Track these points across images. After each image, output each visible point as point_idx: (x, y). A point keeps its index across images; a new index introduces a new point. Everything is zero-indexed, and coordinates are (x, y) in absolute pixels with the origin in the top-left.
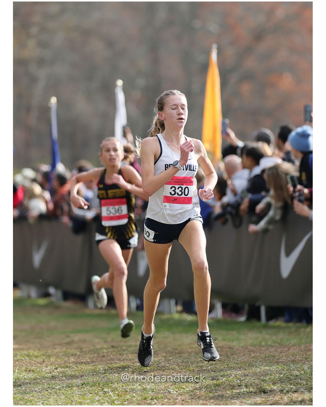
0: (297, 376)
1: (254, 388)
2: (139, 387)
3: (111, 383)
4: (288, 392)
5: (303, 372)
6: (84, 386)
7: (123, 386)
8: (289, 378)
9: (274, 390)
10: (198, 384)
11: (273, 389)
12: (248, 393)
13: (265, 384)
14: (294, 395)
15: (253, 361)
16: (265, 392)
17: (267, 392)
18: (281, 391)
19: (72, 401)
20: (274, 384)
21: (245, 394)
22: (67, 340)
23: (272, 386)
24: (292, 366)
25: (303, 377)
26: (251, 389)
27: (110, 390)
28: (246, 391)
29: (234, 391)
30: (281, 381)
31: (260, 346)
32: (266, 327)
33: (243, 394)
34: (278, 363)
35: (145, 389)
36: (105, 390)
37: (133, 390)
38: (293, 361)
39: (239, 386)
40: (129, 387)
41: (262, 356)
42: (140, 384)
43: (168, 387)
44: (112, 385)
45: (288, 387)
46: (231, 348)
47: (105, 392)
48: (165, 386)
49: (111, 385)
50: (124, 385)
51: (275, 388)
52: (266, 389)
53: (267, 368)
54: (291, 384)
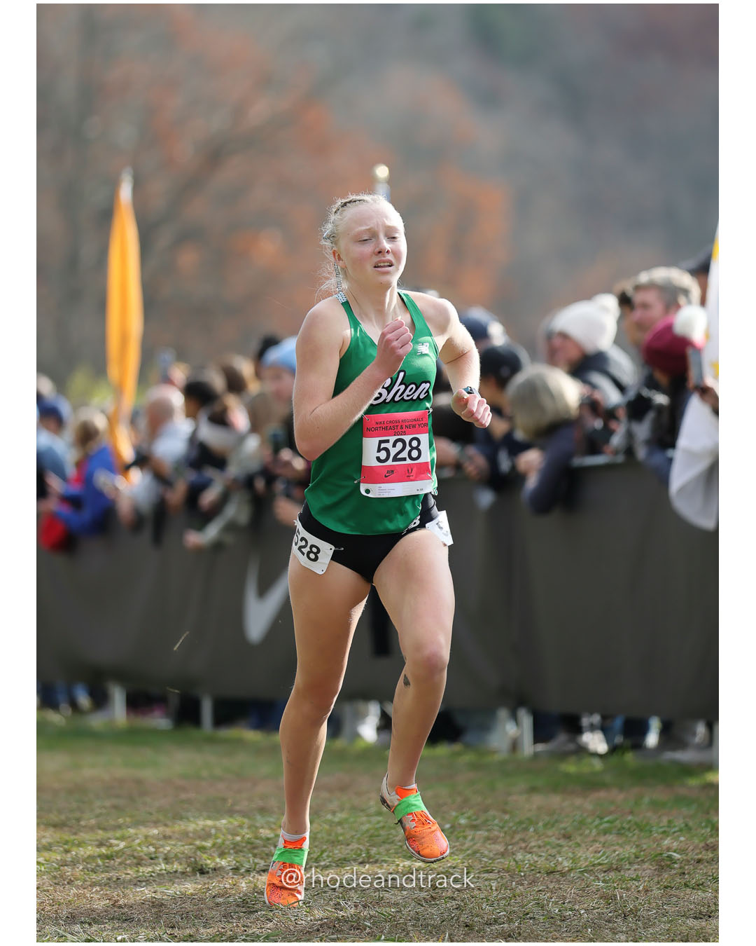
0: (268, 839)
1: (181, 864)
4: (248, 871)
8: (252, 843)
9: (222, 868)
10: (69, 855)
11: (219, 865)
12: (169, 873)
13: (205, 856)
14: (260, 877)
15: (183, 808)
16: (203, 872)
17: (208, 872)
18: (236, 870)
20: (222, 855)
21: (163, 875)
23: (218, 860)
24: (260, 820)
26: (176, 866)
28: (165, 870)
29: (141, 869)
30: (237, 849)
31: (199, 778)
32: (211, 741)
33: (159, 875)
34: (231, 813)
38: (263, 811)
39: (152, 859)
45: (248, 861)
46: (139, 782)
51: (224, 863)
52: (206, 865)
53: (209, 823)
54: (255, 856)
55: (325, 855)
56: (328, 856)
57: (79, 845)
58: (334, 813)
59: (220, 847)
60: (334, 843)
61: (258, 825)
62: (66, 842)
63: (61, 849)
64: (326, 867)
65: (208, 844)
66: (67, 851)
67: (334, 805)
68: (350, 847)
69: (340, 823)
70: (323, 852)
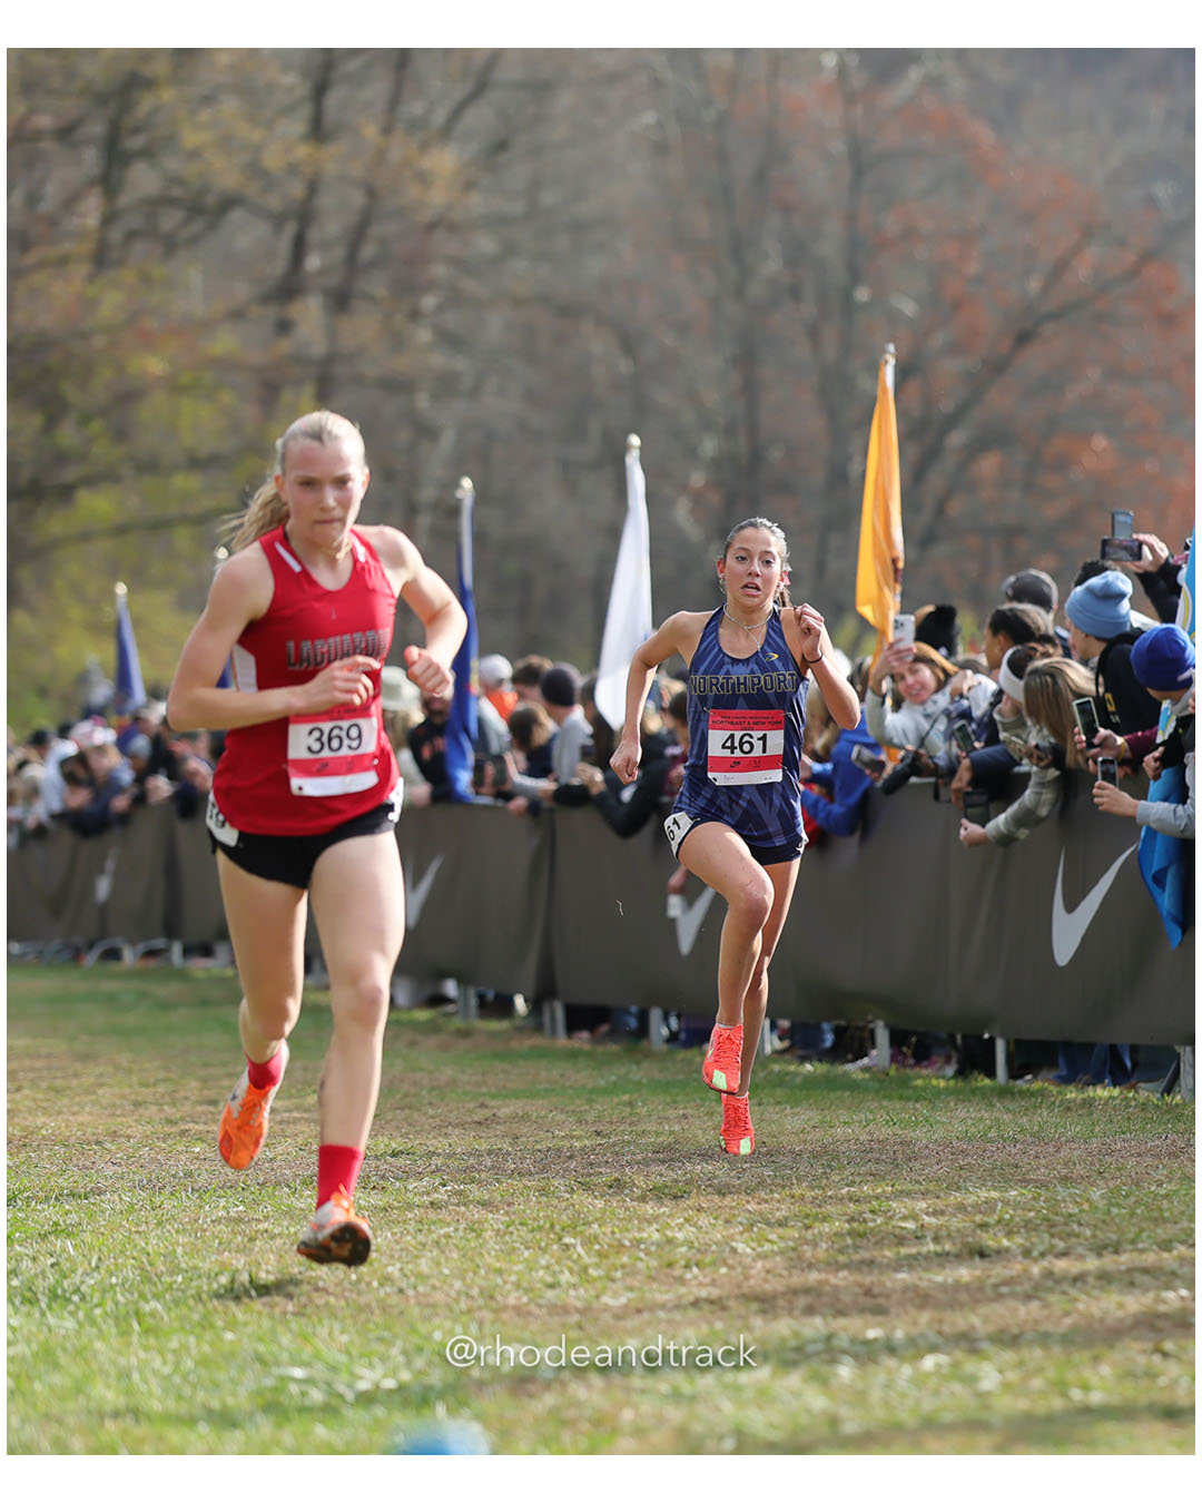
0: (1070, 1215)
1: (955, 1244)
2: (656, 1236)
3: (584, 1224)
4: (1043, 1255)
5: (1086, 1207)
6: (511, 1229)
7: (613, 1233)
8: (1048, 1220)
9: (1007, 1250)
10: (810, 1232)
11: (1004, 1247)
12: (938, 1255)
13: (985, 1235)
14: (1057, 1262)
15: (960, 1176)
16: (982, 1254)
17: (989, 1256)
18: (1026, 1253)
19: (478, 1266)
20: (1009, 1234)
21: (930, 1257)
22: (480, 1115)
23: (1003, 1240)
24: (1061, 1192)
25: (1085, 1218)
26: (948, 1247)
27: (579, 1242)
28: (934, 1252)
29: (903, 1250)
30: (1028, 1226)
31: (985, 1138)
32: (1003, 1093)
33: (925, 1257)
34: (1025, 1182)
35: (670, 1241)
36: (568, 1240)
37: (640, 1241)
38: (1065, 1180)
39: (917, 1238)
40: (630, 1236)
41: (987, 1164)
42: (658, 1227)
43: (732, 1238)
44: (586, 1227)
45: (1042, 1241)
47: (567, 1245)
48: (724, 1233)
49: (582, 1228)
50: (616, 1230)
51: (1011, 1244)
52: (988, 1246)
53: (995, 1194)
54: (1052, 1236)
55: (1144, 1235)
56: (1149, 1237)
57: (824, 1219)
58: (1160, 1185)
59: (1007, 1225)
60: (1159, 1221)
61: (1059, 1198)
62: (807, 1216)
63: (800, 1224)
64: (1142, 1251)
65: (992, 1220)
66: (807, 1227)
67: (1161, 1174)
68: (1179, 1226)
69: (1166, 1196)
70: (1142, 1230)
